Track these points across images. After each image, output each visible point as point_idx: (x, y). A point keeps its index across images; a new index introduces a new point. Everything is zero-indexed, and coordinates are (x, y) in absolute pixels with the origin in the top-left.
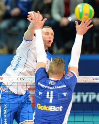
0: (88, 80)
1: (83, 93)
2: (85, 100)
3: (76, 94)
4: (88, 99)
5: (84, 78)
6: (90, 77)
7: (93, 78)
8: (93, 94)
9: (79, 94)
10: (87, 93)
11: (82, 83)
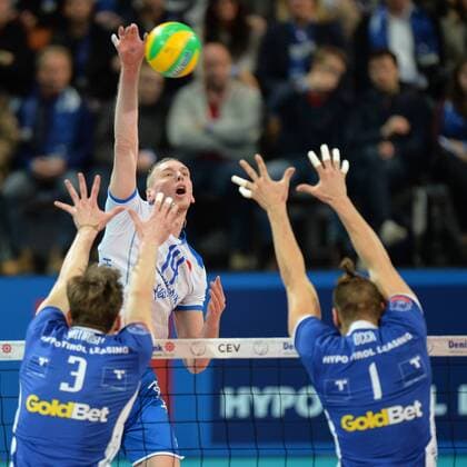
0: (271, 350)
1: (255, 391)
2: (261, 411)
3: (235, 394)
4: (270, 406)
5: (257, 343)
6: (273, 342)
7: (285, 344)
8: (285, 391)
9: (244, 391)
10: (269, 391)
11: (251, 361)
